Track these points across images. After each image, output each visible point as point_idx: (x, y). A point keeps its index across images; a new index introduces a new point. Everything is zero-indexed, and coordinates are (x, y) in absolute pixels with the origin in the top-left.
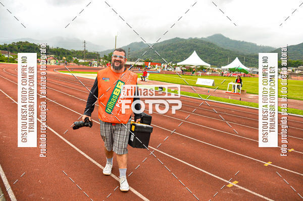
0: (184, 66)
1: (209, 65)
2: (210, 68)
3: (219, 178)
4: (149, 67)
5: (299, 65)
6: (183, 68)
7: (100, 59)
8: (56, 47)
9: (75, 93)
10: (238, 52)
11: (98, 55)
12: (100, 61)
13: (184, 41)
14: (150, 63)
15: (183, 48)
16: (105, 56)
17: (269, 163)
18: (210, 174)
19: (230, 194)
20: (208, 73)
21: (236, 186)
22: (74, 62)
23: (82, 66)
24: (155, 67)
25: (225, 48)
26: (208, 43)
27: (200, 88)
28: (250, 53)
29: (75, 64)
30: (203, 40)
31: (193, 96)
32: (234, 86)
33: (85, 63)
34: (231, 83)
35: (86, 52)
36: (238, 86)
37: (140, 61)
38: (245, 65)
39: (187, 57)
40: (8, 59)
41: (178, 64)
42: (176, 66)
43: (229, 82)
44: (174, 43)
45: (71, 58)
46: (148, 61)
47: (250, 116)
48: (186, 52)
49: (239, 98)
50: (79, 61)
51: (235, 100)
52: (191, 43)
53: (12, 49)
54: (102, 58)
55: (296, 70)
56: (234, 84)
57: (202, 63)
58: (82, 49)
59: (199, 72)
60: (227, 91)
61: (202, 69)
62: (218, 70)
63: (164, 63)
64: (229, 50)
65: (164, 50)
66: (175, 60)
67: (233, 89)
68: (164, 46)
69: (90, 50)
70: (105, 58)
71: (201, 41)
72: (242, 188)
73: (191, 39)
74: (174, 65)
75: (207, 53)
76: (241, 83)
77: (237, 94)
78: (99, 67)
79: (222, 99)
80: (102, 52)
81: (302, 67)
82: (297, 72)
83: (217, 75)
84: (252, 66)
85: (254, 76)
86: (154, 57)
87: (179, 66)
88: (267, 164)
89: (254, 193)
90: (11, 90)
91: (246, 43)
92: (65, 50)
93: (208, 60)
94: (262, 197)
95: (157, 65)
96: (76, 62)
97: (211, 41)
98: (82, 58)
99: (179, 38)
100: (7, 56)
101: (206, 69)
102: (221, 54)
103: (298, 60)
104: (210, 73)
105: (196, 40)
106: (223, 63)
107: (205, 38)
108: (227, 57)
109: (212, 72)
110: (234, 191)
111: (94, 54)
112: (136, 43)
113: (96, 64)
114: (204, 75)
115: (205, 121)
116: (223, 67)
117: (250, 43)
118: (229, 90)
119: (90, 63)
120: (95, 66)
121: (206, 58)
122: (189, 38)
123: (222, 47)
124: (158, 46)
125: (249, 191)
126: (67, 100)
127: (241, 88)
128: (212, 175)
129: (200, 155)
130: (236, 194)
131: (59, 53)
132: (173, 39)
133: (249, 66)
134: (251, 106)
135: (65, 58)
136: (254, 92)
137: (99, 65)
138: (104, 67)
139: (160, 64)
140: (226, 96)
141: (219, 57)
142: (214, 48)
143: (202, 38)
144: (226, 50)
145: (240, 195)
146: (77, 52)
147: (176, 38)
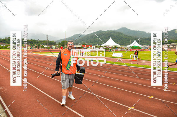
0: (105, 46)
1: (120, 45)
2: (120, 47)
3: (124, 105)
4: (85, 48)
5: (172, 43)
6: (105, 48)
7: (56, 44)
8: (30, 39)
9: (43, 64)
10: (136, 37)
11: (55, 42)
12: (56, 46)
13: (105, 32)
14: (85, 46)
15: (104, 36)
16: (59, 43)
17: (152, 97)
18: (119, 104)
19: (130, 113)
20: (119, 50)
21: (133, 109)
22: (42, 47)
23: (46, 49)
24: (88, 48)
25: (128, 35)
26: (118, 33)
27: (114, 58)
28: (143, 37)
29: (42, 48)
30: (115, 31)
31: (111, 63)
32: (134, 56)
33: (48, 47)
34: (131, 55)
35: (48, 41)
36: (136, 56)
37: (80, 45)
38: (140, 44)
39: (106, 41)
40: (3, 47)
41: (102, 45)
42: (100, 47)
43: (131, 54)
44: (99, 34)
45: (39, 45)
46: (84, 45)
47: (143, 72)
48: (106, 38)
49: (137, 63)
50: (44, 46)
51: (134, 64)
52: (109, 33)
53: (5, 41)
54: (58, 44)
55: (170, 45)
56: (133, 55)
57: (115, 44)
58: (46, 40)
59: (114, 50)
60: (130, 60)
61: (116, 47)
62: (125, 48)
63: (94, 45)
64: (130, 36)
65: (93, 38)
66: (100, 43)
67: (133, 58)
68: (93, 36)
69: (51, 40)
70: (59, 44)
71: (114, 32)
72: (136, 110)
73: (108, 31)
74: (99, 46)
75: (118, 39)
76: (137, 54)
77: (135, 60)
78: (56, 49)
79: (127, 64)
80: (57, 41)
81: (173, 43)
82: (170, 47)
83: (124, 51)
84: (145, 45)
85: (146, 50)
86: (87, 42)
87: (102, 47)
88: (150, 97)
89: (143, 112)
90: (7, 64)
91: (140, 31)
92: (36, 41)
93: (119, 42)
94: (147, 114)
95: (89, 47)
96: (43, 47)
97: (120, 31)
98: (46, 44)
99: (101, 31)
100: (2, 46)
101: (118, 47)
102: (126, 39)
103: (170, 40)
104: (120, 50)
105: (111, 31)
106: (128, 44)
107: (116, 30)
108: (130, 40)
109: (122, 49)
110: (132, 112)
111: (53, 42)
112: (77, 35)
113: (54, 48)
114: (117, 51)
115: (117, 77)
116: (127, 46)
117: (142, 32)
118: (131, 59)
119: (50, 47)
120: (53, 49)
121: (118, 41)
122: (107, 31)
123: (126, 34)
124: (90, 36)
125: (140, 111)
126: (39, 69)
127: (138, 57)
128: (120, 104)
129: (114, 94)
130: (133, 113)
131: (32, 43)
132: (98, 32)
133: (142, 45)
134: (143, 67)
135: (36, 45)
136: (145, 59)
137: (56, 48)
138: (59, 49)
139: (91, 46)
140: (129, 62)
141: (125, 40)
142: (122, 35)
143: (115, 30)
144: (129, 36)
145: (135, 113)
146: (43, 41)
147: (100, 31)
